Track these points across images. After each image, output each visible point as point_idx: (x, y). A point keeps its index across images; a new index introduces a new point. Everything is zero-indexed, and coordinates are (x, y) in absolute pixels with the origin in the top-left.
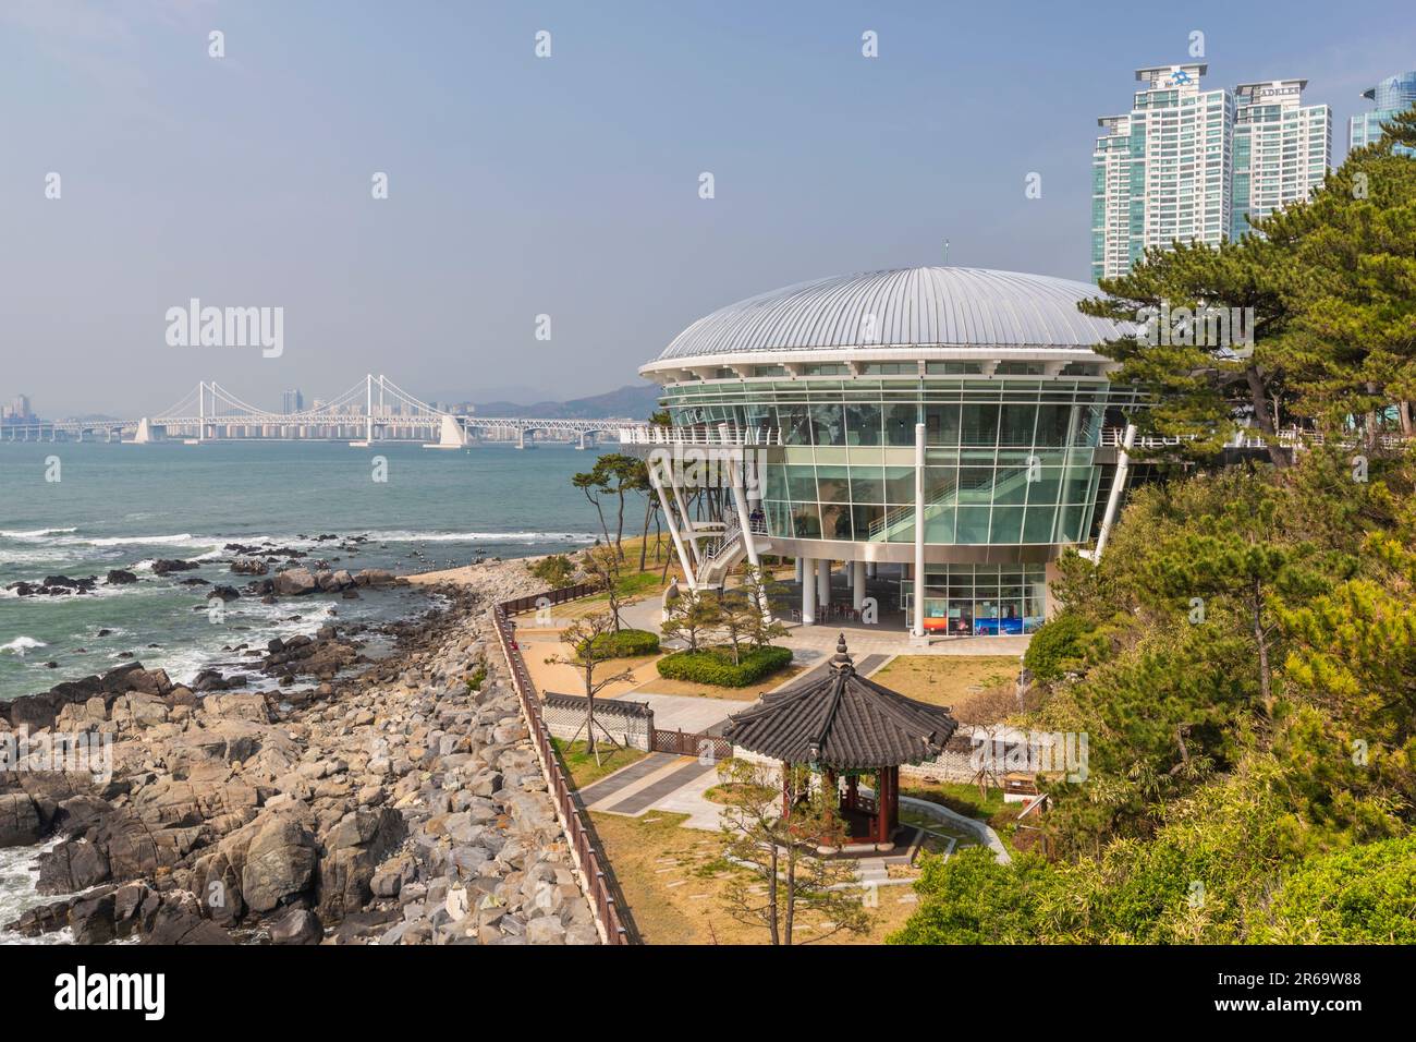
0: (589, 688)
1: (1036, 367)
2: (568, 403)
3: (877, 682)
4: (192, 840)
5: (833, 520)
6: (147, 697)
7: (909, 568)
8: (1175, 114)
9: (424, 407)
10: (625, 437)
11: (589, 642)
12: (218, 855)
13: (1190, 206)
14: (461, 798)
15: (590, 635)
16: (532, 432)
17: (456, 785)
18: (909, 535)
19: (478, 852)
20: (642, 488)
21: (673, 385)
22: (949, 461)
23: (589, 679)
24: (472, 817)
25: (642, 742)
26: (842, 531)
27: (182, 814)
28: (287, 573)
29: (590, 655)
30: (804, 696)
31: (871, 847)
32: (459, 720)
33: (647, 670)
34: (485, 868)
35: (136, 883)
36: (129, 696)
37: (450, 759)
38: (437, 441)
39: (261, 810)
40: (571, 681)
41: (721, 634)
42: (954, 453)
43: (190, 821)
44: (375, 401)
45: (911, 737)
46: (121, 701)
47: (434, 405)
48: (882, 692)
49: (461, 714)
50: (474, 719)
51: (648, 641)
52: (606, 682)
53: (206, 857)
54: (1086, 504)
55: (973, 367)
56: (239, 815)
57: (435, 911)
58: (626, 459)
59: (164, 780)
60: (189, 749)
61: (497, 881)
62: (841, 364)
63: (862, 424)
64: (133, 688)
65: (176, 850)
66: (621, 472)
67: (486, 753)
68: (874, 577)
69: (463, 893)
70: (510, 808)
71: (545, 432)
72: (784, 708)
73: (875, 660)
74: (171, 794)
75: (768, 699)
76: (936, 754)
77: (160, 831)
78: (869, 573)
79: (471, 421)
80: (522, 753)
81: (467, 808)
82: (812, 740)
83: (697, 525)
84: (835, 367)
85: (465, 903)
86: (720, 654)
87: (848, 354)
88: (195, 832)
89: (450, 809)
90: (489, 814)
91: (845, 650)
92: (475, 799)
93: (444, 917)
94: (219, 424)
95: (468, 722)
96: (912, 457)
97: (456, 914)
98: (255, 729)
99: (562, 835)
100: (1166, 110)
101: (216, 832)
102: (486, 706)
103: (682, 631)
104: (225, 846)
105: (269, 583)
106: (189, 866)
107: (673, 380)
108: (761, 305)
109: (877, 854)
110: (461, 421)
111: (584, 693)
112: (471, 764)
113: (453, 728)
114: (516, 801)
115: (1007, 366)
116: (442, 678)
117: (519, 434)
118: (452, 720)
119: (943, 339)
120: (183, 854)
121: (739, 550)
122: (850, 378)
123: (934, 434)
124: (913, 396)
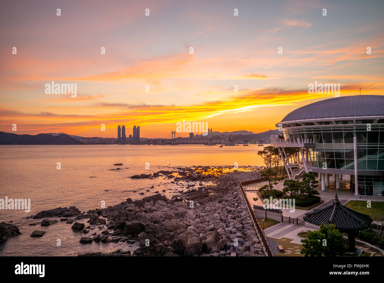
4: (172, 235)
6: (162, 202)
12: (178, 239)
14: (233, 230)
17: (232, 227)
18: (353, 167)
22: (364, 147)
24: (236, 235)
25: (280, 219)
26: (332, 166)
27: (170, 229)
32: (232, 211)
36: (159, 201)
37: (230, 221)
39: (187, 229)
42: (365, 145)
43: (171, 231)
46: (157, 202)
50: (236, 211)
53: (175, 240)
55: (370, 121)
56: (182, 230)
62: (331, 122)
63: (338, 137)
65: (169, 237)
67: (239, 219)
69: (235, 254)
70: (246, 234)
72: (320, 213)
73: (345, 201)
74: (168, 224)
77: (165, 233)
80: (248, 220)
81: (235, 233)
84: (329, 122)
87: (333, 119)
89: (231, 233)
90: (241, 235)
91: (337, 198)
92: (237, 231)
96: (353, 146)
101: (177, 234)
102: (239, 208)
104: (179, 237)
106: (172, 241)
112: (236, 222)
113: (231, 213)
114: (247, 232)
115: (381, 121)
118: (230, 211)
121: (303, 171)
122: (333, 125)
123: (359, 140)
124: (353, 130)
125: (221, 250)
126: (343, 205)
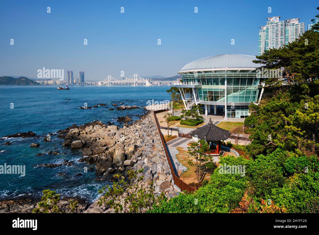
0: (168, 126)
1: (247, 71)
2: (167, 78)
3: (217, 126)
4: (105, 149)
5: (211, 98)
6: (99, 126)
7: (224, 106)
8: (274, 26)
9: (143, 79)
10: (175, 84)
11: (168, 118)
12: (109, 151)
13: (277, 42)
14: (147, 144)
15: (168, 117)
16: (161, 83)
17: (146, 141)
18: (224, 101)
19: (150, 153)
20: (178, 93)
21: (183, 75)
22: (231, 88)
23: (168, 124)
24: (149, 147)
25: (177, 135)
26: (212, 100)
27: (104, 145)
28: (121, 106)
29: (169, 120)
30: (204, 128)
31: (215, 154)
32: (147, 131)
33: (178, 123)
34: (151, 155)
35: (96, 155)
36: (96, 125)
37: (146, 137)
38: (145, 84)
39: (116, 144)
40: (165, 125)
41: (191, 117)
42: (232, 87)
43: (105, 146)
44: (136, 78)
45: (223, 136)
46: (95, 126)
47: (145, 79)
48: (217, 127)
49: (148, 130)
50: (150, 131)
51: (179, 118)
52: (171, 125)
53: (107, 152)
54: (256, 95)
55: (235, 71)
56: (112, 145)
57: (143, 162)
58: (175, 88)
59: (101, 139)
60: (105, 134)
61: (152, 157)
62: (212, 71)
63: (216, 81)
64: (97, 124)
65: (103, 150)
66: (175, 90)
67: (151, 136)
68: (218, 108)
69: (147, 159)
70: (155, 146)
71: (163, 83)
72: (200, 130)
73: (217, 122)
74: (102, 141)
75: (198, 128)
76: (227, 139)
77: (100, 147)
78: (217, 107)
79: (151, 81)
80: (157, 136)
81: (148, 145)
82: (205, 136)
83: (187, 99)
84: (211, 71)
85: (147, 161)
86: (190, 121)
87: (213, 70)
88: (105, 147)
89: (145, 145)
90: (151, 146)
91: (211, 120)
92: (149, 144)
93: (144, 163)
94: (111, 82)
95: (149, 131)
96: (225, 87)
97: (146, 163)
98: (115, 131)
99: (163, 150)
100: (272, 25)
101: (109, 147)
102: (151, 129)
103: (184, 117)
104: (110, 150)
105: (118, 108)
106: (105, 153)
107: (183, 74)
108: (198, 61)
109: (217, 156)
110: (149, 81)
111: (167, 127)
112: (149, 138)
113: (146, 132)
114: (156, 145)
115: (242, 71)
116: (145, 124)
117: (159, 83)
118: (146, 131)
119: (230, 67)
120: (104, 151)
121: (194, 103)
122: (213, 73)
123: (229, 83)
124: (225, 77)
125: (138, 157)
126: (216, 125)
